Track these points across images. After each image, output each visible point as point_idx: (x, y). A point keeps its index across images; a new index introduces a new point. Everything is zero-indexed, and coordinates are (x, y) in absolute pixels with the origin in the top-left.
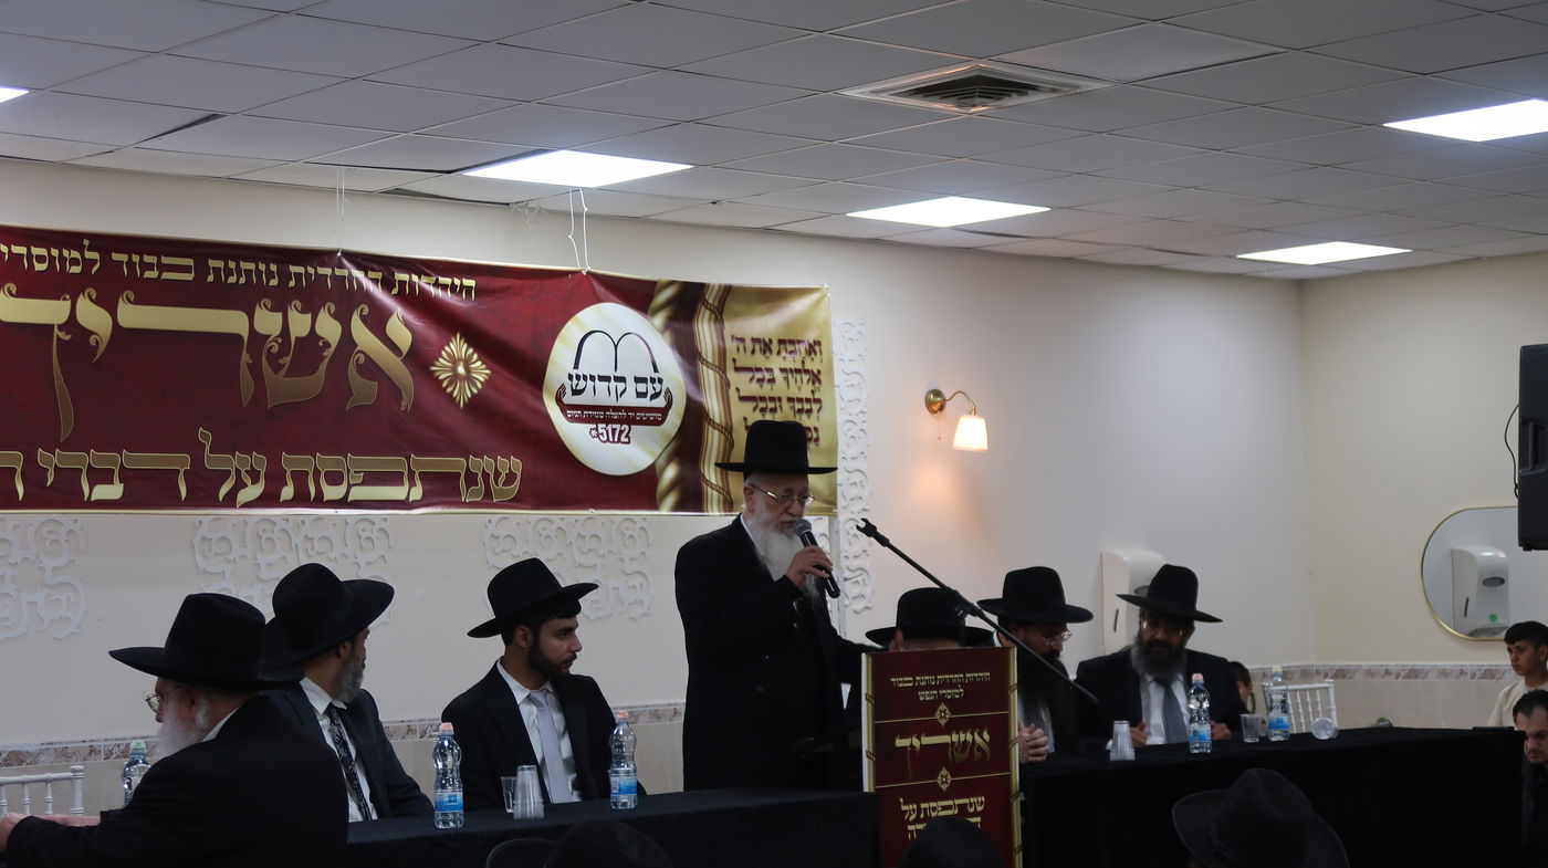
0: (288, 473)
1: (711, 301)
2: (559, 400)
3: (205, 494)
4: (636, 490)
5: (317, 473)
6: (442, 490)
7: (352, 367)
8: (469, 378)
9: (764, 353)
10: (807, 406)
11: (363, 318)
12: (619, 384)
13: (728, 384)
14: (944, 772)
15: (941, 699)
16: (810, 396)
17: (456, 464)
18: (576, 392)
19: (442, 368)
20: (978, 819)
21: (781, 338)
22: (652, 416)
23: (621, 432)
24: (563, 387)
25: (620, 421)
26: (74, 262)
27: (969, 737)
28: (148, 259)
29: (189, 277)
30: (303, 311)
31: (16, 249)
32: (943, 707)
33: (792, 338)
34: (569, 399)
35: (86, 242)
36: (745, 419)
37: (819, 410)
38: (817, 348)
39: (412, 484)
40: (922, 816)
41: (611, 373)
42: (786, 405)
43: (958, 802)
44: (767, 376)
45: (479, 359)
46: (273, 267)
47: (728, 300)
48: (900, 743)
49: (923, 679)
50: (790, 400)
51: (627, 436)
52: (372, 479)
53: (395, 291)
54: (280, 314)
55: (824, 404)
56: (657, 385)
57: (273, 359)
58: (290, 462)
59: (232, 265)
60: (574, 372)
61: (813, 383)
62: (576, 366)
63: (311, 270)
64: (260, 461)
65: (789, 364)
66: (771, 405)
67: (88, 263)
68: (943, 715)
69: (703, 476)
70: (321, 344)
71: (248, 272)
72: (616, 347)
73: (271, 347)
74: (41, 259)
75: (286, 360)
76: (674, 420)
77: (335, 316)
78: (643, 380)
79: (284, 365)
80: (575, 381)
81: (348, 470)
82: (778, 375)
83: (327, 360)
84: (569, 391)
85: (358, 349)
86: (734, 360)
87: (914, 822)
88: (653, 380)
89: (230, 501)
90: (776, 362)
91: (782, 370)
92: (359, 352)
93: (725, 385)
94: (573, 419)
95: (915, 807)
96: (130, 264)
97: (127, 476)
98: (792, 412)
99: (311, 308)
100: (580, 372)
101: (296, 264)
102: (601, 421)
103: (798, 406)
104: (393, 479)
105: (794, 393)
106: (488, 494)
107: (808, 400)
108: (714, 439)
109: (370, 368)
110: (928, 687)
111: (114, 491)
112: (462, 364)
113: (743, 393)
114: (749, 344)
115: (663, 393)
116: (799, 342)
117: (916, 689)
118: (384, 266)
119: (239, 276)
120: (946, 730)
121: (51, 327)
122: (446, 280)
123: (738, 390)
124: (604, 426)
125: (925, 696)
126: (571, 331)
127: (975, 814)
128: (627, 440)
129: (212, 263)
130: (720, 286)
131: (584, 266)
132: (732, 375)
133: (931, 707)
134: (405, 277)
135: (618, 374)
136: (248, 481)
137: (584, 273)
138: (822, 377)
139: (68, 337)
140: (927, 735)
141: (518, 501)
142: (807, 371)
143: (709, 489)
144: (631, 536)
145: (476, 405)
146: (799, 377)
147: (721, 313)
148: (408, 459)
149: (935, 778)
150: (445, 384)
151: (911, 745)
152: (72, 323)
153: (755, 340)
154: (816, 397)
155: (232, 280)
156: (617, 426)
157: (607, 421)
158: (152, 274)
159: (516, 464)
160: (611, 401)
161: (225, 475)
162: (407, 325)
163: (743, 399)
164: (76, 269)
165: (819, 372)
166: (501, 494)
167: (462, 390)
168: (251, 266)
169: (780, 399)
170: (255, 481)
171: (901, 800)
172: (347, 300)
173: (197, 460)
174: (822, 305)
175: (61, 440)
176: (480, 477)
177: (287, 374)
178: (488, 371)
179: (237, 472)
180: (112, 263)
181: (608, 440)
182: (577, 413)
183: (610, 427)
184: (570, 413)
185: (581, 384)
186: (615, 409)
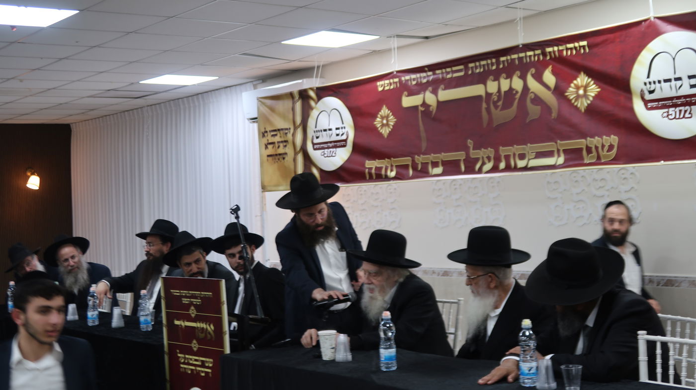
0: (502, 157)
2: (643, 98)
3: (470, 168)
5: (514, 155)
6: (574, 158)
7: (528, 101)
8: (586, 96)
11: (533, 75)
12: (677, 82)
14: (195, 341)
15: (193, 303)
17: (581, 143)
18: (651, 92)
19: (571, 93)
23: (686, 111)
24: (642, 91)
25: (683, 105)
26: (424, 78)
27: (204, 326)
28: (448, 70)
29: (462, 74)
30: (506, 78)
31: (406, 78)
32: (192, 308)
34: (648, 97)
35: (426, 69)
39: (559, 156)
40: (187, 361)
41: (672, 76)
43: (200, 359)
45: (594, 84)
46: (494, 60)
48: (176, 322)
49: (184, 292)
52: (540, 155)
53: (548, 58)
54: (496, 83)
57: (495, 103)
58: (504, 151)
59: (478, 64)
60: (647, 81)
62: (648, 77)
63: (509, 57)
64: (490, 152)
67: (428, 78)
68: (193, 312)
70: (514, 92)
71: (484, 66)
72: (674, 59)
73: (494, 98)
74: (414, 80)
75: (500, 103)
77: (520, 77)
78: (693, 77)
79: (499, 106)
80: (648, 85)
81: (529, 152)
83: (517, 99)
84: (646, 93)
85: (531, 91)
87: (183, 363)
89: (480, 171)
92: (532, 92)
94: (652, 108)
95: (183, 356)
96: (442, 75)
97: (445, 163)
99: (509, 76)
100: (651, 79)
101: (503, 56)
102: (671, 107)
104: (549, 154)
106: (599, 158)
109: (537, 100)
110: (186, 297)
111: (439, 170)
112: (582, 88)
117: (181, 297)
118: (542, 45)
119: (480, 68)
120: (195, 319)
121: (418, 106)
122: (572, 45)
124: (673, 109)
125: (185, 301)
127: (208, 367)
128: (690, 116)
129: (470, 65)
131: (651, 15)
133: (187, 307)
134: (552, 49)
135: (677, 76)
136: (486, 161)
137: (653, 18)
139: (423, 109)
140: (186, 321)
141: (615, 160)
145: (591, 110)
148: (556, 143)
149: (191, 344)
150: (573, 101)
151: (181, 325)
152: (424, 104)
155: (478, 71)
156: (682, 108)
157: (675, 106)
158: (449, 76)
159: (614, 139)
160: (673, 94)
161: (477, 160)
162: (553, 74)
164: (425, 81)
166: (606, 157)
167: (582, 103)
168: (485, 62)
170: (489, 159)
171: (178, 351)
172: (523, 68)
173: (468, 154)
175: (423, 151)
176: (594, 149)
177: (501, 110)
178: (599, 90)
179: (483, 158)
180: (436, 74)
181: (675, 118)
182: (655, 104)
183: (678, 109)
184: (650, 105)
185: (653, 87)
186: (678, 98)
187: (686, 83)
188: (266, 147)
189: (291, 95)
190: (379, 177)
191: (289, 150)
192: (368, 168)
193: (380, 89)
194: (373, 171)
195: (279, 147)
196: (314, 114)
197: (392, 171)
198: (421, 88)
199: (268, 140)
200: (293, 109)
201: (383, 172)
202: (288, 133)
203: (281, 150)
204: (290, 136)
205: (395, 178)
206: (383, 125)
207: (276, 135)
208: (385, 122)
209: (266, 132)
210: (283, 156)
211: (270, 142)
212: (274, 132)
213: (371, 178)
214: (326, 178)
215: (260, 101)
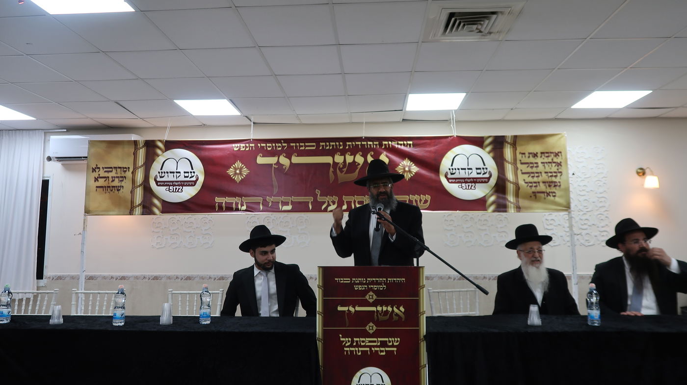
0: (345, 202)
1: (509, 141)
2: (446, 176)
3: (317, 208)
4: (479, 204)
5: (355, 202)
8: (410, 171)
9: (534, 157)
10: (554, 174)
11: (371, 156)
12: (469, 170)
13: (517, 169)
14: (371, 324)
15: (371, 289)
16: (556, 171)
17: (405, 198)
18: (452, 174)
19: (400, 169)
20: (395, 349)
21: (542, 151)
22: (483, 180)
23: (472, 186)
24: (447, 172)
25: (471, 182)
26: (279, 147)
27: (390, 309)
28: (301, 144)
29: (314, 148)
30: (351, 155)
31: (262, 145)
32: (371, 293)
33: (547, 151)
34: (449, 176)
35: (282, 141)
36: (524, 180)
37: (561, 175)
38: (560, 154)
40: (355, 344)
41: (466, 167)
42: (544, 175)
43: (379, 339)
44: (535, 165)
45: (415, 165)
46: (341, 143)
47: (515, 141)
48: (340, 308)
49: (358, 280)
50: (546, 173)
51: (474, 187)
53: (383, 147)
54: (343, 157)
55: (563, 173)
56: (485, 170)
57: (341, 170)
58: (345, 199)
59: (328, 144)
60: (451, 168)
61: (558, 166)
62: (452, 166)
63: (354, 143)
64: (336, 199)
65: (546, 160)
66: (536, 175)
67: (283, 147)
68: (371, 297)
69: (508, 199)
70: (357, 164)
71: (333, 146)
72: (468, 158)
73: (340, 166)
74: (269, 147)
75: (345, 169)
76: (493, 181)
77: (362, 156)
78: (480, 169)
79: (343, 171)
80: (451, 170)
82: (540, 165)
83: (359, 169)
84: (449, 174)
86: (520, 160)
87: (348, 347)
88: (483, 169)
89: (325, 210)
90: (539, 160)
91: (542, 163)
93: (516, 169)
94: (452, 183)
95: (350, 339)
96: (296, 146)
97: (292, 203)
98: (547, 177)
99: (354, 154)
100: (453, 167)
101: (349, 142)
102: (464, 183)
103: (550, 174)
105: (548, 169)
107: (555, 172)
108: (511, 187)
110: (361, 284)
111: (289, 207)
112: (407, 167)
113: (523, 172)
114: (527, 155)
115: (488, 172)
116: (551, 153)
117: (352, 285)
118: (380, 140)
119: (330, 146)
120: (374, 304)
121: (272, 164)
122: (402, 142)
123: (521, 170)
125: (360, 288)
126: (450, 155)
127: (393, 346)
129: (321, 144)
130: (512, 136)
131: (455, 134)
132: (519, 165)
134: (387, 143)
135: (469, 167)
136: (332, 204)
137: (455, 136)
138: (562, 164)
139: (277, 167)
140: (359, 306)
141: (429, 209)
142: (554, 162)
143: (510, 204)
144: (501, 220)
145: (411, 179)
146: (550, 165)
147: (515, 145)
149: (364, 327)
151: (348, 310)
152: (278, 163)
153: (529, 153)
154: (560, 170)
155: (328, 148)
156: (470, 184)
157: (466, 182)
158: (303, 148)
159: (428, 197)
160: (467, 176)
161: (324, 203)
162: (387, 156)
163: (523, 173)
164: (280, 149)
165: (561, 162)
167: (407, 175)
168: (334, 144)
169: (541, 173)
170: (334, 203)
171: (341, 336)
173: (315, 199)
174: (562, 139)
175: (274, 194)
176: (414, 201)
177: (345, 173)
178: (418, 169)
179: (328, 202)
180: (290, 146)
181: (466, 189)
182: (454, 181)
183: (467, 185)
184: (450, 181)
185: (454, 171)
186: (468, 178)
187: (474, 171)
188: (96, 180)
189: (135, 143)
190: (229, 209)
191: (127, 185)
192: (218, 203)
193: (235, 149)
194: (224, 205)
195: (113, 181)
196: (160, 160)
197: (242, 205)
198: (272, 154)
199: (99, 175)
200: (135, 154)
201: (234, 206)
202: (127, 171)
203: (116, 183)
204: (129, 174)
205: (246, 211)
206: (235, 174)
207: (111, 171)
208: (238, 172)
209: (99, 168)
210: (118, 189)
211: (101, 176)
212: (109, 169)
213: (221, 209)
214: (169, 208)
215: (92, 143)
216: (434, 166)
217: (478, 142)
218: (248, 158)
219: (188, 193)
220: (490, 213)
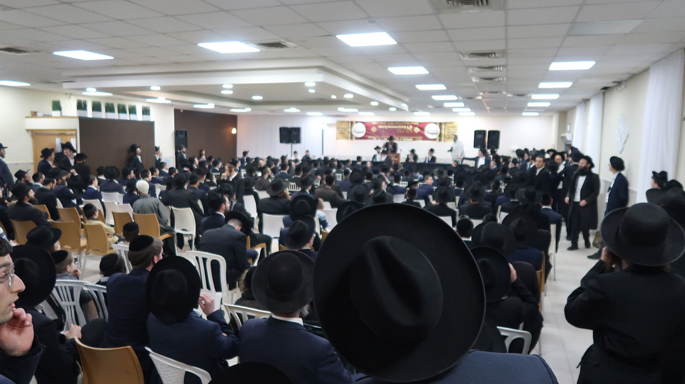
1: (443, 123)
2: (426, 132)
4: (435, 140)
7: (407, 130)
19: (415, 130)
21: (452, 126)
22: (436, 133)
29: (393, 124)
31: (380, 123)
36: (447, 134)
38: (456, 127)
39: (412, 139)
41: (432, 130)
46: (400, 123)
47: (445, 123)
50: (452, 132)
51: (434, 135)
53: (411, 124)
58: (401, 137)
60: (428, 130)
63: (404, 123)
69: (442, 139)
70: (404, 128)
72: (433, 128)
74: (382, 123)
75: (401, 130)
76: (439, 134)
86: (446, 129)
88: (436, 130)
90: (451, 129)
94: (427, 134)
96: (389, 123)
108: (443, 136)
115: (438, 131)
116: (454, 127)
118: (409, 122)
122: (415, 123)
123: (446, 131)
126: (428, 127)
129: (395, 123)
137: (429, 122)
142: (454, 129)
152: (384, 128)
153: (449, 127)
158: (391, 124)
160: (432, 132)
162: (412, 127)
165: (457, 129)
167: (417, 132)
168: (398, 123)
172: (406, 125)
174: (458, 123)
178: (419, 130)
180: (387, 123)
181: (431, 135)
187: (434, 131)
189: (348, 122)
190: (372, 139)
191: (346, 132)
192: (369, 137)
193: (373, 124)
196: (354, 126)
197: (375, 138)
198: (383, 125)
199: (340, 129)
200: (348, 124)
203: (344, 132)
204: (347, 129)
206: (373, 130)
210: (344, 133)
212: (342, 128)
213: (370, 139)
214: (357, 138)
215: (337, 121)
216: (422, 129)
217: (436, 123)
218: (376, 126)
219: (362, 135)
220: (437, 142)
